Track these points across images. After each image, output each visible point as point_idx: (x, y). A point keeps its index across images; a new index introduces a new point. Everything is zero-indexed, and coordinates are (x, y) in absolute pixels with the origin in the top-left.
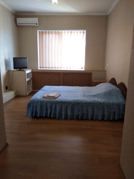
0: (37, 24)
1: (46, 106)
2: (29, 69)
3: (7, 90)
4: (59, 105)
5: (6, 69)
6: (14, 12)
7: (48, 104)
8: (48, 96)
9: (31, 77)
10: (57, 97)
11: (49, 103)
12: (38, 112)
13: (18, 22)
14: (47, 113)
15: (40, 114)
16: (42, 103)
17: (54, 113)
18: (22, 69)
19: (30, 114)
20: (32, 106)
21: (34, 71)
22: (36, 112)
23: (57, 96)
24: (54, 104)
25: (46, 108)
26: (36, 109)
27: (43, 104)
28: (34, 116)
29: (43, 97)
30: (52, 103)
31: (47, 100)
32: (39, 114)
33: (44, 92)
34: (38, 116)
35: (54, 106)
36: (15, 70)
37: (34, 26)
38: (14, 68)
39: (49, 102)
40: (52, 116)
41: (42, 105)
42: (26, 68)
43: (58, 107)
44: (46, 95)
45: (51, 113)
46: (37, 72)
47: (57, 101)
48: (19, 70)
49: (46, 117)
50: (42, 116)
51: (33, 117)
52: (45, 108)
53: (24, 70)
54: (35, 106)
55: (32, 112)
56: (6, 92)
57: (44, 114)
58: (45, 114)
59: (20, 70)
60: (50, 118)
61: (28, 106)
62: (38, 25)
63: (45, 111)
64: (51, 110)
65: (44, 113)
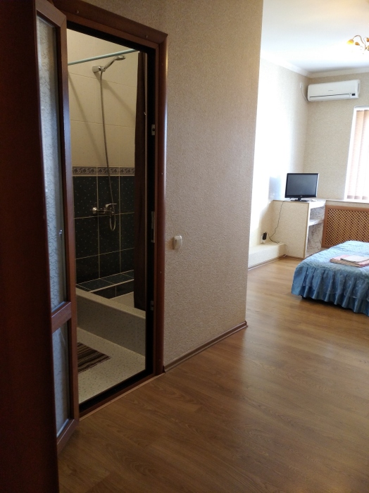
0: (353, 95)
1: (334, 279)
2: (322, 198)
3: (264, 241)
4: (363, 283)
5: (269, 198)
6: (305, 74)
7: (338, 275)
8: (342, 259)
9: (323, 218)
10: (362, 265)
11: (341, 274)
12: (314, 288)
13: (310, 94)
14: (334, 295)
15: (318, 293)
16: (326, 272)
17: (350, 298)
18: (302, 199)
19: (298, 290)
20: (304, 274)
21: (330, 204)
22: (311, 288)
23: (363, 263)
24: (353, 279)
25: (334, 283)
26: (311, 283)
27: (327, 274)
28: (305, 296)
29: (331, 261)
30: (347, 276)
31: (338, 267)
32: (315, 293)
33: (339, 251)
34: (313, 297)
35: (351, 283)
36: (288, 199)
37: (348, 100)
38: (286, 196)
39: (341, 272)
40: (344, 305)
41: (325, 275)
42: (314, 196)
43: (360, 286)
44: (338, 258)
45: (342, 296)
46: (339, 207)
47: (361, 273)
48: (296, 201)
49: (330, 304)
50: (321, 298)
51: (303, 297)
52: (330, 284)
53: (306, 201)
54: (310, 276)
55: (303, 288)
56: (263, 243)
57: (327, 295)
58: (330, 295)
59: (299, 200)
60: (339, 306)
61: (296, 273)
62: (356, 96)
63: (329, 289)
64: (344, 290)
65: (328, 293)
